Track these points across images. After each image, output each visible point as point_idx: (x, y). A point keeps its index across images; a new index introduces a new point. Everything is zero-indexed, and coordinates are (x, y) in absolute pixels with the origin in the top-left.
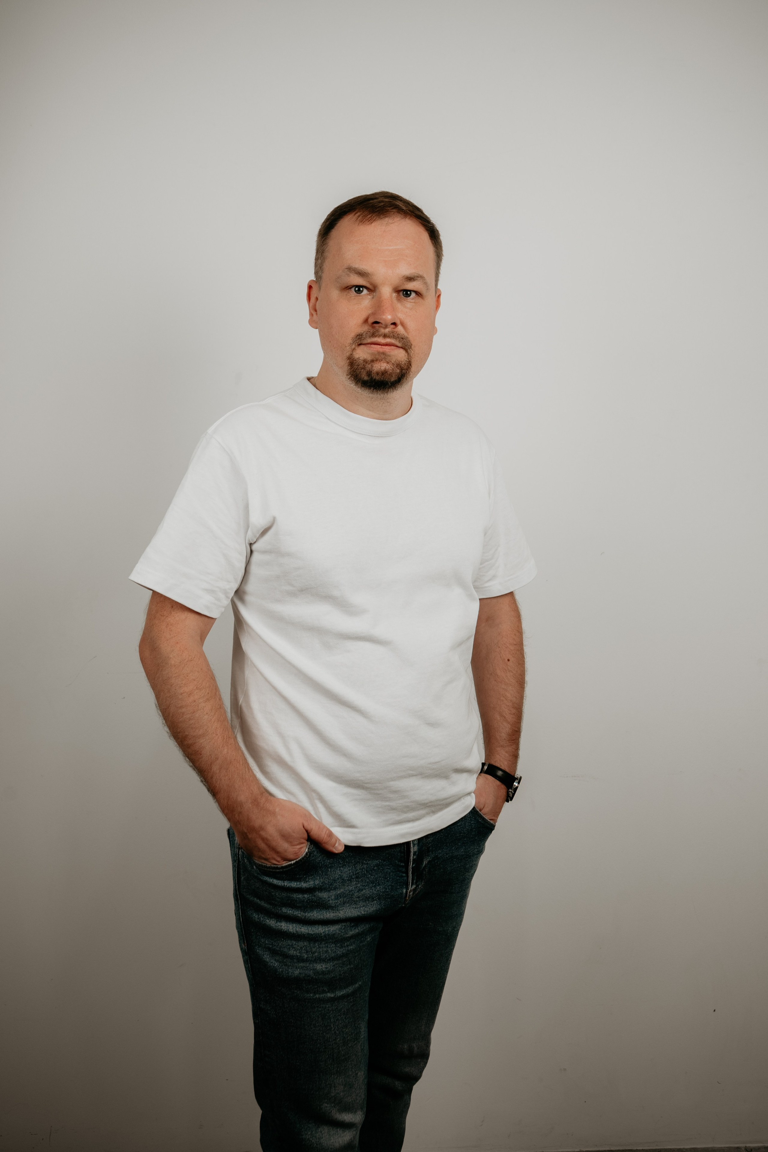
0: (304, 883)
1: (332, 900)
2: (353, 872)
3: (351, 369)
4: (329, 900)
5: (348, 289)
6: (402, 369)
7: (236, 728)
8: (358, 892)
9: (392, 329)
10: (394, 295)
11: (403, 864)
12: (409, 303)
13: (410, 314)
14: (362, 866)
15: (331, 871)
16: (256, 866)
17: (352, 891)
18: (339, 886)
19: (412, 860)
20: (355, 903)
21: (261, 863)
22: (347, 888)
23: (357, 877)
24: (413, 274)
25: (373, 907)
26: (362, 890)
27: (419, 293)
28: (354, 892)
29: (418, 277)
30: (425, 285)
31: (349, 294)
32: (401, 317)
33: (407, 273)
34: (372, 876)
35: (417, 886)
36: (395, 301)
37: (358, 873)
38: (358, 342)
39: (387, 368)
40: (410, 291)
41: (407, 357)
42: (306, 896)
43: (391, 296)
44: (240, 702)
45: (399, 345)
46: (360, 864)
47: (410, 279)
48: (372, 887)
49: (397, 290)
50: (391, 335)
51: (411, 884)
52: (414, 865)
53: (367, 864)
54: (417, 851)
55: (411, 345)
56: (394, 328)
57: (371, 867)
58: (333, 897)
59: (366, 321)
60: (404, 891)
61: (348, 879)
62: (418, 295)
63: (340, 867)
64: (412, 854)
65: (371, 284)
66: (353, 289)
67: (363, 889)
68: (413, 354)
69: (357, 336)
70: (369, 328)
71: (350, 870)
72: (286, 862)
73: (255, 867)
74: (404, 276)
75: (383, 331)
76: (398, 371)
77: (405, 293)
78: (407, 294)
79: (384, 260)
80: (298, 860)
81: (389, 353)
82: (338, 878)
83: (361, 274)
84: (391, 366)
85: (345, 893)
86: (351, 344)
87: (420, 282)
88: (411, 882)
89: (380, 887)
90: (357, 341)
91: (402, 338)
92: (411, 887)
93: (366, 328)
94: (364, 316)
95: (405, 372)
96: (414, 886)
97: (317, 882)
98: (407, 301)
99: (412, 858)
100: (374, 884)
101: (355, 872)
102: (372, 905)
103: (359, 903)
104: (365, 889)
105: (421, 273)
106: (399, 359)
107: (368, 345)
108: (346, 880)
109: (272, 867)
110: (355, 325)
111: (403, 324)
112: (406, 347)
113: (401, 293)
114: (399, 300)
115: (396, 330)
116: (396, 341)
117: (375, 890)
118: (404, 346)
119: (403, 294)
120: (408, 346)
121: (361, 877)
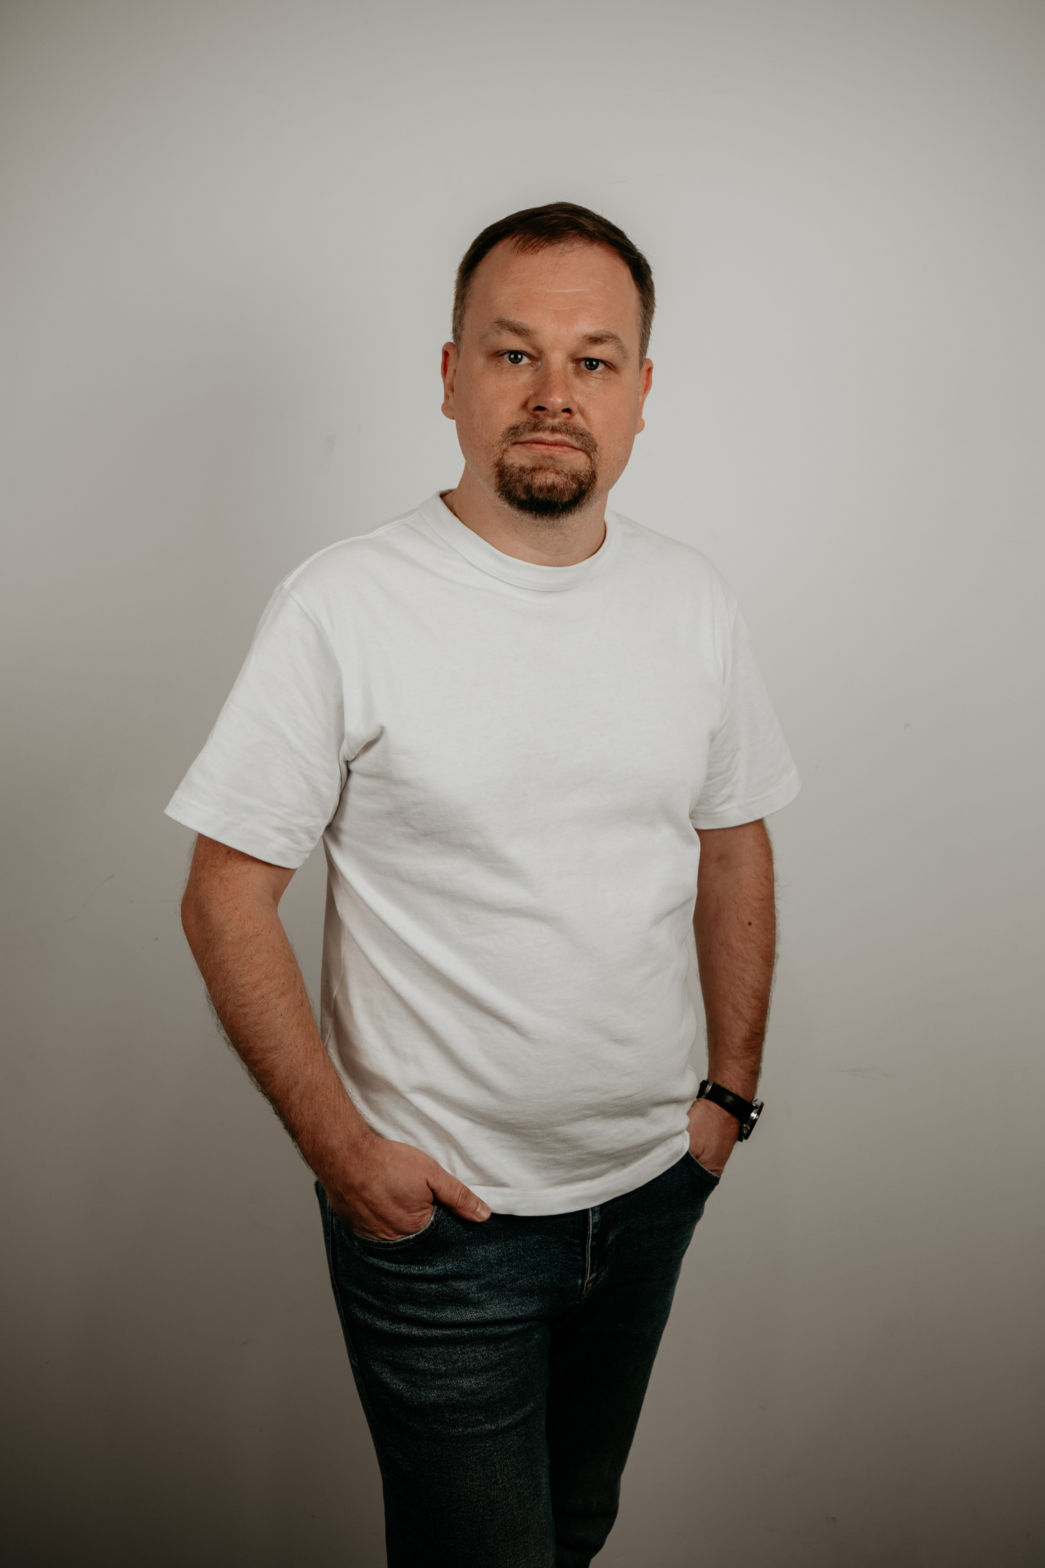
0: (430, 1267)
1: (473, 1292)
2: (503, 1253)
3: (500, 482)
4: (469, 1293)
5: (499, 356)
6: (580, 483)
7: (328, 1031)
8: (511, 1282)
9: (564, 419)
10: (571, 366)
11: (578, 1242)
12: (594, 379)
13: (595, 397)
14: (515, 1243)
15: (469, 1250)
16: (358, 1242)
17: (503, 1280)
18: (484, 1272)
19: (591, 1236)
20: (507, 1299)
21: (364, 1238)
22: (495, 1276)
23: (510, 1260)
24: (601, 332)
25: (532, 1305)
26: (518, 1280)
27: (611, 364)
28: (506, 1283)
29: (608, 337)
30: (621, 351)
31: (500, 364)
32: (580, 402)
33: (590, 331)
34: (532, 1258)
35: (599, 1274)
36: (571, 376)
37: (510, 1254)
38: (512, 439)
39: (556, 481)
40: (598, 361)
41: (589, 464)
42: (433, 1286)
43: (565, 368)
44: (335, 992)
45: (577, 445)
46: (512, 1240)
47: (595, 340)
48: (532, 1275)
49: (575, 358)
50: (564, 428)
51: (589, 1272)
52: (594, 1243)
53: (524, 1240)
54: (598, 1222)
55: (596, 445)
56: (568, 419)
57: (531, 1244)
58: (474, 1289)
59: (524, 406)
60: (580, 1282)
61: (496, 1263)
62: (609, 367)
63: (483, 1244)
64: (591, 1226)
65: (534, 348)
66: (506, 357)
67: (519, 1278)
68: (599, 460)
69: (511, 429)
70: (530, 418)
71: (498, 1249)
72: (402, 1236)
73: (356, 1243)
74: (585, 336)
75: (550, 421)
76: (575, 486)
77: (588, 363)
78: (591, 364)
79: (554, 310)
80: (418, 1233)
81: (559, 458)
82: (481, 1261)
83: (519, 331)
84: (563, 478)
85: (491, 1283)
86: (500, 442)
87: (612, 345)
88: (589, 1269)
89: (544, 1276)
90: (510, 438)
91: (582, 435)
92: (590, 1277)
93: (524, 417)
94: (521, 399)
95: (586, 489)
96: (594, 1275)
97: (449, 1266)
98: (591, 376)
99: (591, 1233)
100: (535, 1271)
101: (506, 1252)
102: (531, 1302)
103: (513, 1299)
104: (522, 1279)
105: (613, 332)
106: (576, 467)
107: (527, 444)
108: (493, 1263)
109: (381, 1243)
110: (507, 412)
111: (582, 413)
112: (588, 446)
113: (582, 364)
114: (578, 373)
115: (571, 421)
116: (572, 438)
117: (537, 1280)
118: (585, 446)
119: (586, 365)
120: (590, 446)
121: (515, 1259)
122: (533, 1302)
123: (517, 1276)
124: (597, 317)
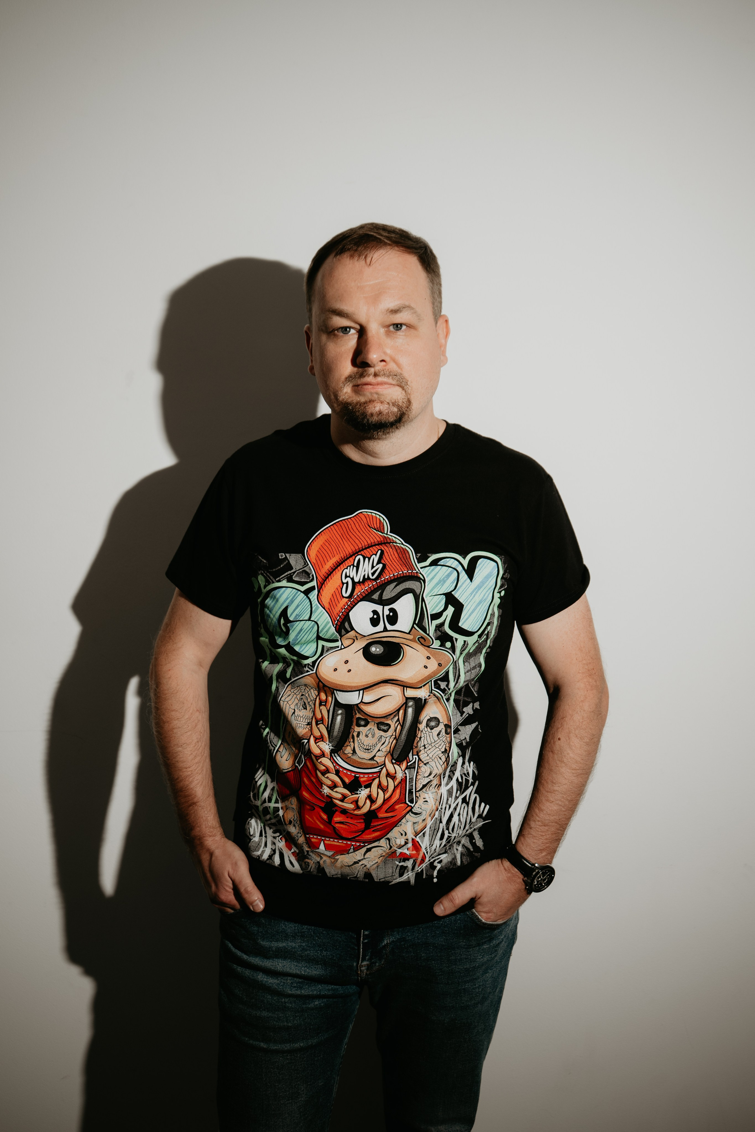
2: (298, 930)
5: (336, 331)
6: (400, 408)
10: (383, 329)
11: (355, 937)
12: (400, 337)
13: (402, 349)
19: (362, 935)
24: (398, 305)
27: (410, 325)
32: (392, 354)
34: (320, 939)
36: (384, 336)
39: (382, 408)
40: (400, 324)
41: (404, 395)
43: (378, 333)
45: (393, 382)
47: (395, 311)
48: (318, 950)
50: (382, 373)
51: (361, 959)
52: (366, 941)
55: (408, 381)
56: (384, 366)
60: (354, 963)
61: (292, 935)
62: (408, 327)
65: (357, 323)
66: (340, 331)
67: (307, 950)
68: (411, 391)
74: (388, 310)
76: (396, 410)
78: (397, 327)
81: (381, 393)
84: (387, 406)
87: (410, 313)
88: (361, 957)
91: (397, 376)
95: (405, 414)
96: (366, 963)
98: (397, 335)
100: (320, 948)
106: (394, 397)
108: (289, 935)
111: (393, 360)
113: (390, 328)
114: (388, 335)
115: (387, 367)
116: (390, 378)
117: (320, 954)
118: (399, 383)
119: (394, 328)
120: (403, 382)
121: (306, 936)
122: (317, 969)
123: (306, 948)
124: (394, 296)
